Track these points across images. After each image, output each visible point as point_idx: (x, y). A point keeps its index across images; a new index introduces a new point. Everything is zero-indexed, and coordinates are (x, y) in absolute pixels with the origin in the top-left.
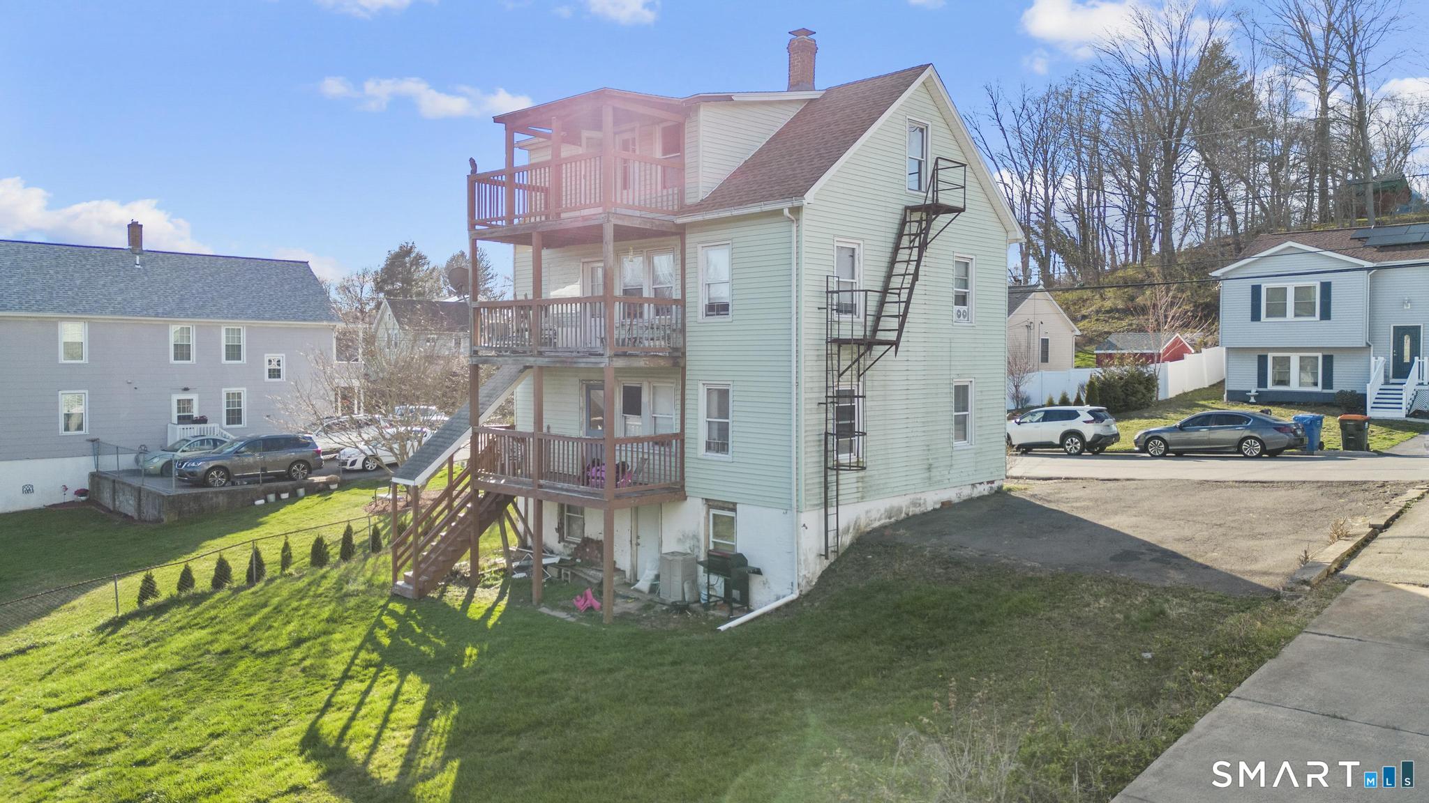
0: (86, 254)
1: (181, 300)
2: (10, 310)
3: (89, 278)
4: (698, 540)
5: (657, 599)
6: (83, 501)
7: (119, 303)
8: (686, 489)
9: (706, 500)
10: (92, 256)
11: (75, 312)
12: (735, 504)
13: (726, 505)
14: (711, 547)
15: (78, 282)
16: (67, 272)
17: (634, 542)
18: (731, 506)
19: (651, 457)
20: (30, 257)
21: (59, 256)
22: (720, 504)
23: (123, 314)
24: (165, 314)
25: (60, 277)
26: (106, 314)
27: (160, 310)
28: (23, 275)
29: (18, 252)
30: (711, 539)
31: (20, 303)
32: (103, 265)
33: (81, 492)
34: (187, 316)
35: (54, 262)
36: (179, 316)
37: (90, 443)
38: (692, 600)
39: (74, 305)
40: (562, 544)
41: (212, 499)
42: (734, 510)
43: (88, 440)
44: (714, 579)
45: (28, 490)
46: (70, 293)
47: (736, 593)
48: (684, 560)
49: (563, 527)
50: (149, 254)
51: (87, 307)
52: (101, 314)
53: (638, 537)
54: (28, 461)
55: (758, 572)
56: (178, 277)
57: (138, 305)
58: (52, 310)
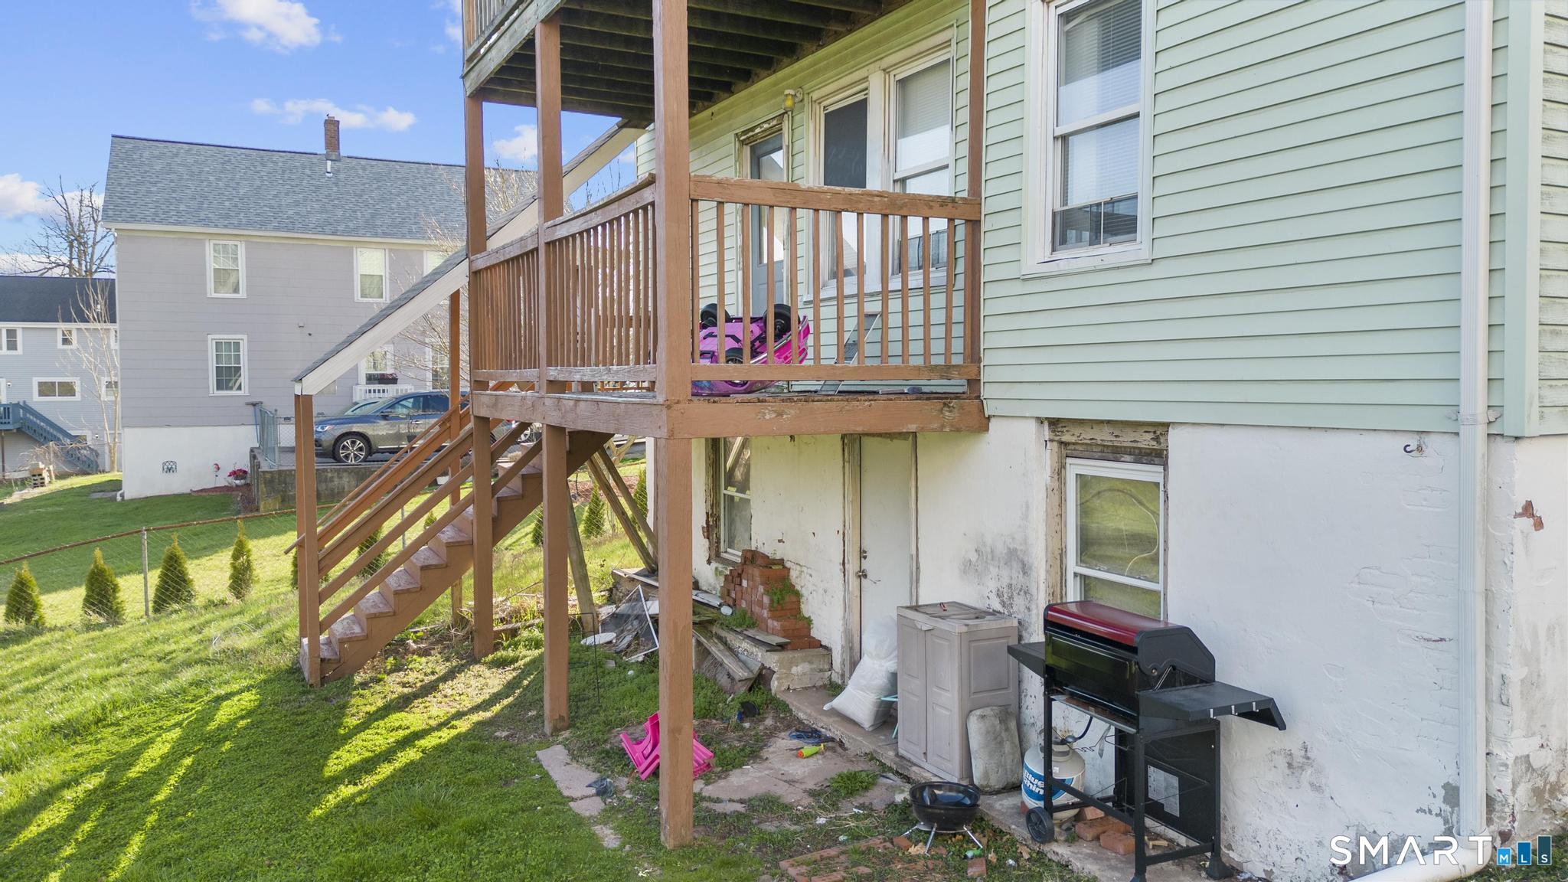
0: (266, 159)
1: (373, 217)
2: (139, 221)
3: (259, 187)
4: (1025, 569)
5: (888, 757)
6: (237, 486)
7: (288, 218)
8: (986, 392)
9: (1054, 423)
10: (272, 162)
11: (226, 227)
12: (1160, 429)
13: (1126, 439)
14: (1073, 594)
15: (242, 192)
16: (232, 179)
17: (852, 567)
18: (1145, 441)
19: (895, 305)
20: (190, 160)
21: (229, 161)
22: (1104, 436)
23: (289, 230)
24: (347, 232)
25: (221, 184)
26: (266, 230)
27: (342, 227)
28: (172, 181)
29: (176, 155)
30: (1072, 565)
31: (156, 214)
32: (283, 172)
33: (238, 474)
34: (376, 235)
35: (219, 167)
36: (364, 235)
37: (251, 408)
38: (995, 782)
39: (227, 217)
40: (714, 565)
41: (331, 480)
42: (1157, 456)
43: (248, 404)
44: (1069, 717)
45: (169, 468)
46: (227, 203)
47: (1162, 784)
48: (971, 638)
49: (717, 526)
50: (348, 160)
51: (244, 221)
52: (260, 229)
53: (862, 554)
54: (166, 430)
55: (1266, 714)
56: (378, 188)
57: (314, 220)
58: (194, 223)
